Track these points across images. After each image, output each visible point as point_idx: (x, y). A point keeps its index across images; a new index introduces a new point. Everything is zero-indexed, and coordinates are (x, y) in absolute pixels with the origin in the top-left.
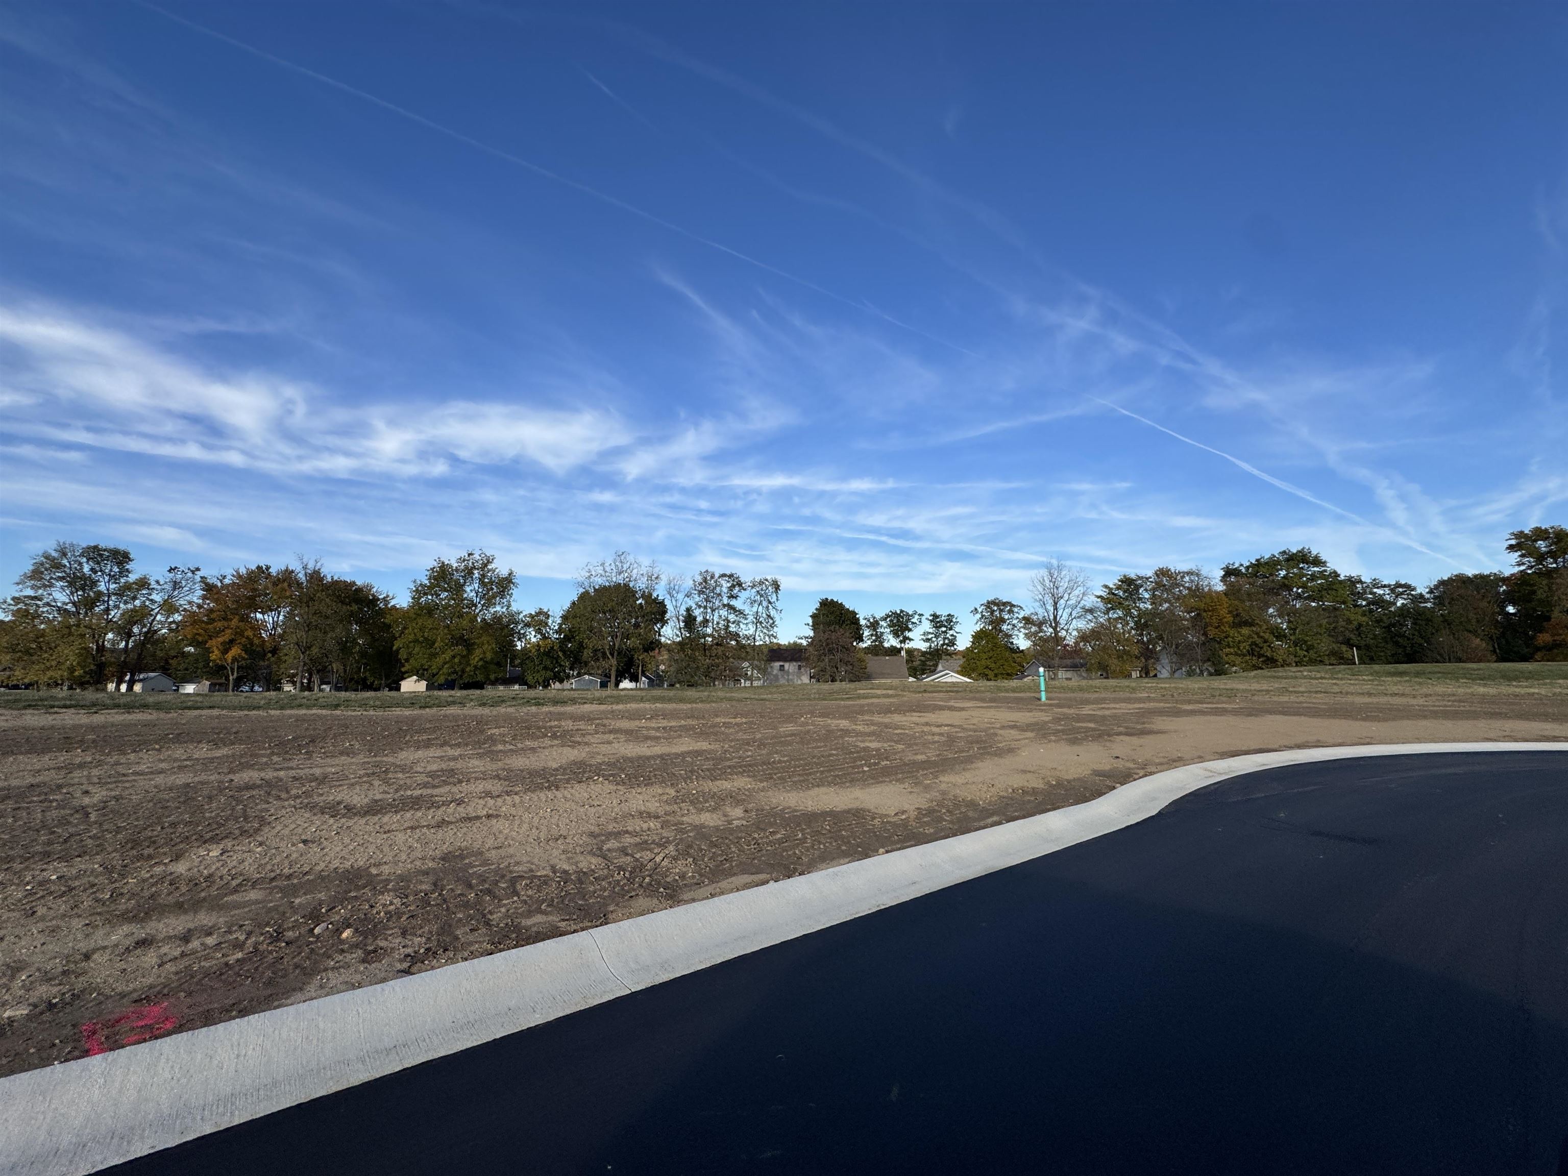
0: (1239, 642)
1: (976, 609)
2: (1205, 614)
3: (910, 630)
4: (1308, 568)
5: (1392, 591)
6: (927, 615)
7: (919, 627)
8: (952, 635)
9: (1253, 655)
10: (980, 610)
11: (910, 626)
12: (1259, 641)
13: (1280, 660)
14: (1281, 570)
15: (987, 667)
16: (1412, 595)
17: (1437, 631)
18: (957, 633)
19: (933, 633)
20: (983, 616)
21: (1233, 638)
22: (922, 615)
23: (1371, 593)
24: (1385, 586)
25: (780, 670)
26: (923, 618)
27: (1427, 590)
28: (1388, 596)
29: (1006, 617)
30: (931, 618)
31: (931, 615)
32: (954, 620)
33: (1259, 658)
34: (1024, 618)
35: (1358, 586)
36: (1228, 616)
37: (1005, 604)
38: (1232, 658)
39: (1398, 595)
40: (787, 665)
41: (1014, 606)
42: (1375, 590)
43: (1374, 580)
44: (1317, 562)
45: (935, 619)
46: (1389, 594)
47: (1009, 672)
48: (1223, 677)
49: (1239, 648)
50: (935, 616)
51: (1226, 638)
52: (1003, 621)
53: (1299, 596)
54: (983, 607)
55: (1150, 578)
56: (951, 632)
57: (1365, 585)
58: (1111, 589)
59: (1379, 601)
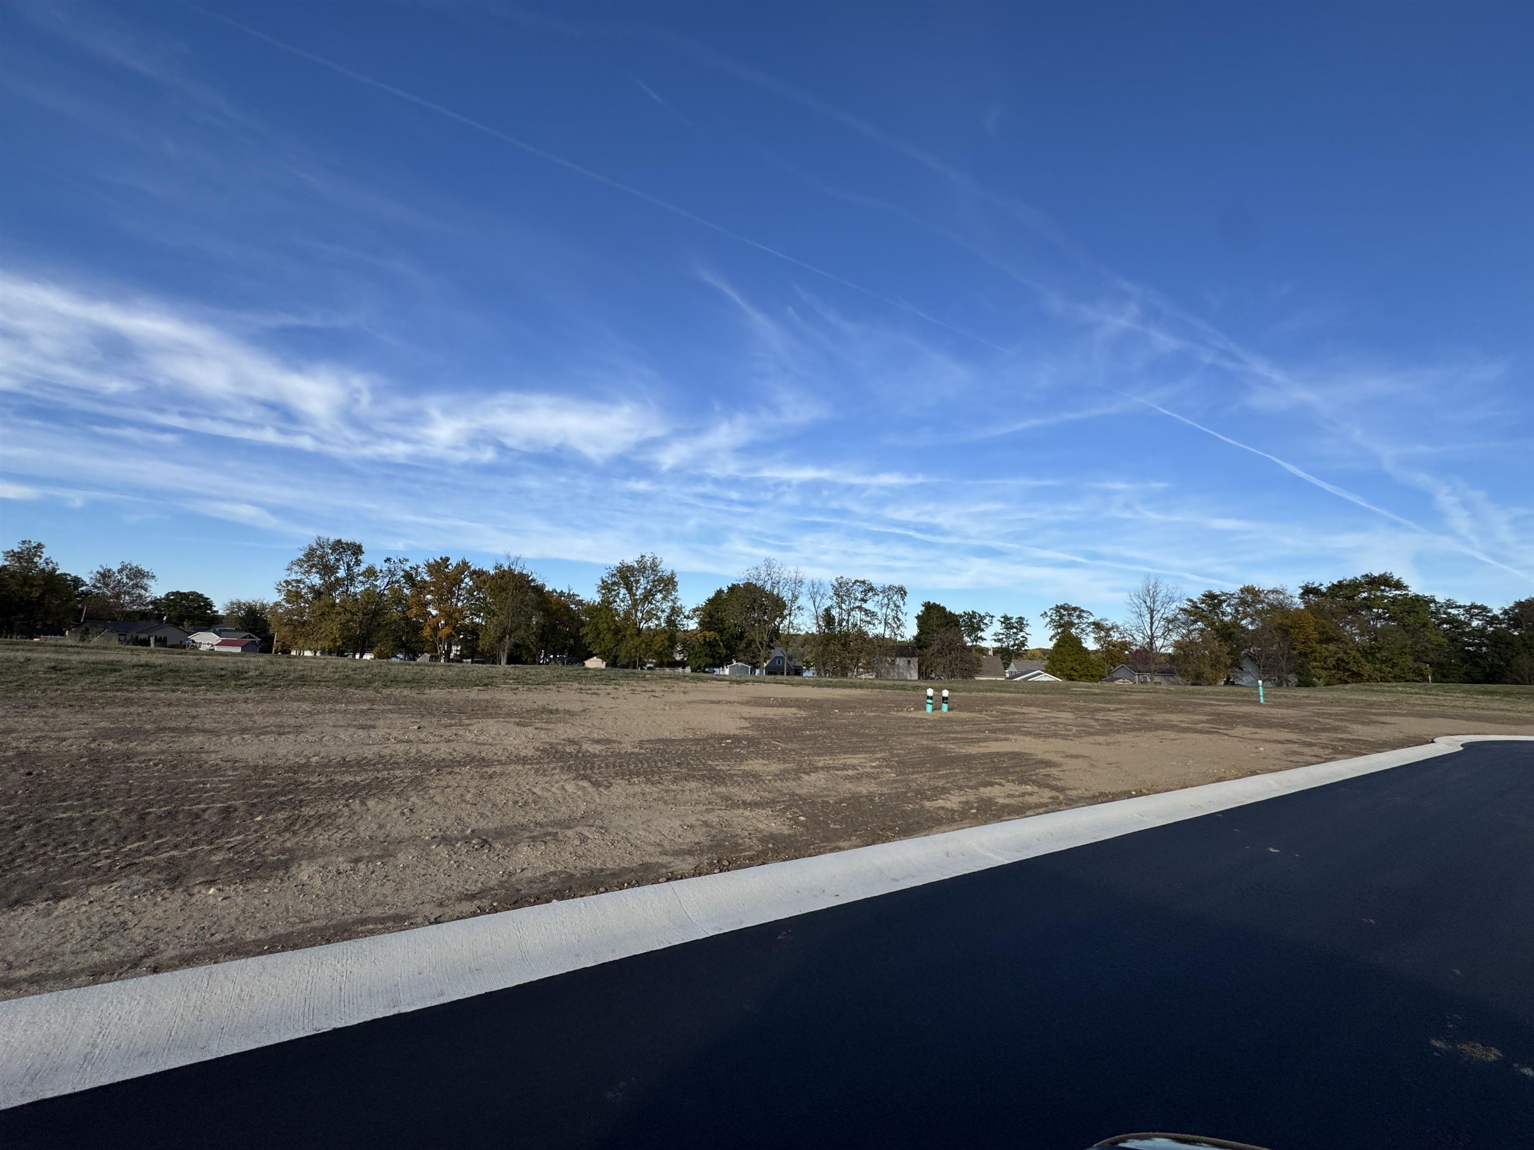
0: (1326, 657)
1: (1046, 613)
2: (1292, 630)
3: (982, 630)
4: (1390, 591)
5: (1468, 612)
6: (998, 616)
7: (990, 628)
8: (1023, 637)
9: (1339, 669)
10: (1049, 614)
11: (983, 626)
12: (1345, 657)
13: (1366, 675)
14: (1364, 592)
15: (1072, 669)
16: (1488, 617)
17: (1517, 654)
18: (1027, 634)
19: (1003, 634)
20: (1052, 619)
21: (1320, 653)
22: (993, 617)
23: (1445, 613)
24: (1460, 607)
26: (995, 620)
27: (1501, 612)
28: (1461, 616)
29: (1076, 621)
30: (1002, 620)
31: (1002, 617)
32: (1025, 622)
33: (1344, 672)
34: (1094, 623)
35: (1431, 605)
36: (1315, 633)
37: (1075, 609)
38: (1320, 671)
39: (1472, 616)
40: (898, 659)
41: (1083, 611)
42: (1449, 610)
44: (1398, 585)
45: (1006, 621)
46: (1463, 615)
47: (1094, 673)
48: (1311, 688)
49: (1325, 663)
50: (1006, 618)
51: (1312, 652)
52: (1072, 624)
53: (1379, 617)
54: (1052, 611)
55: (1235, 594)
56: (1022, 634)
57: (1438, 605)
58: (1194, 603)
59: (1452, 621)
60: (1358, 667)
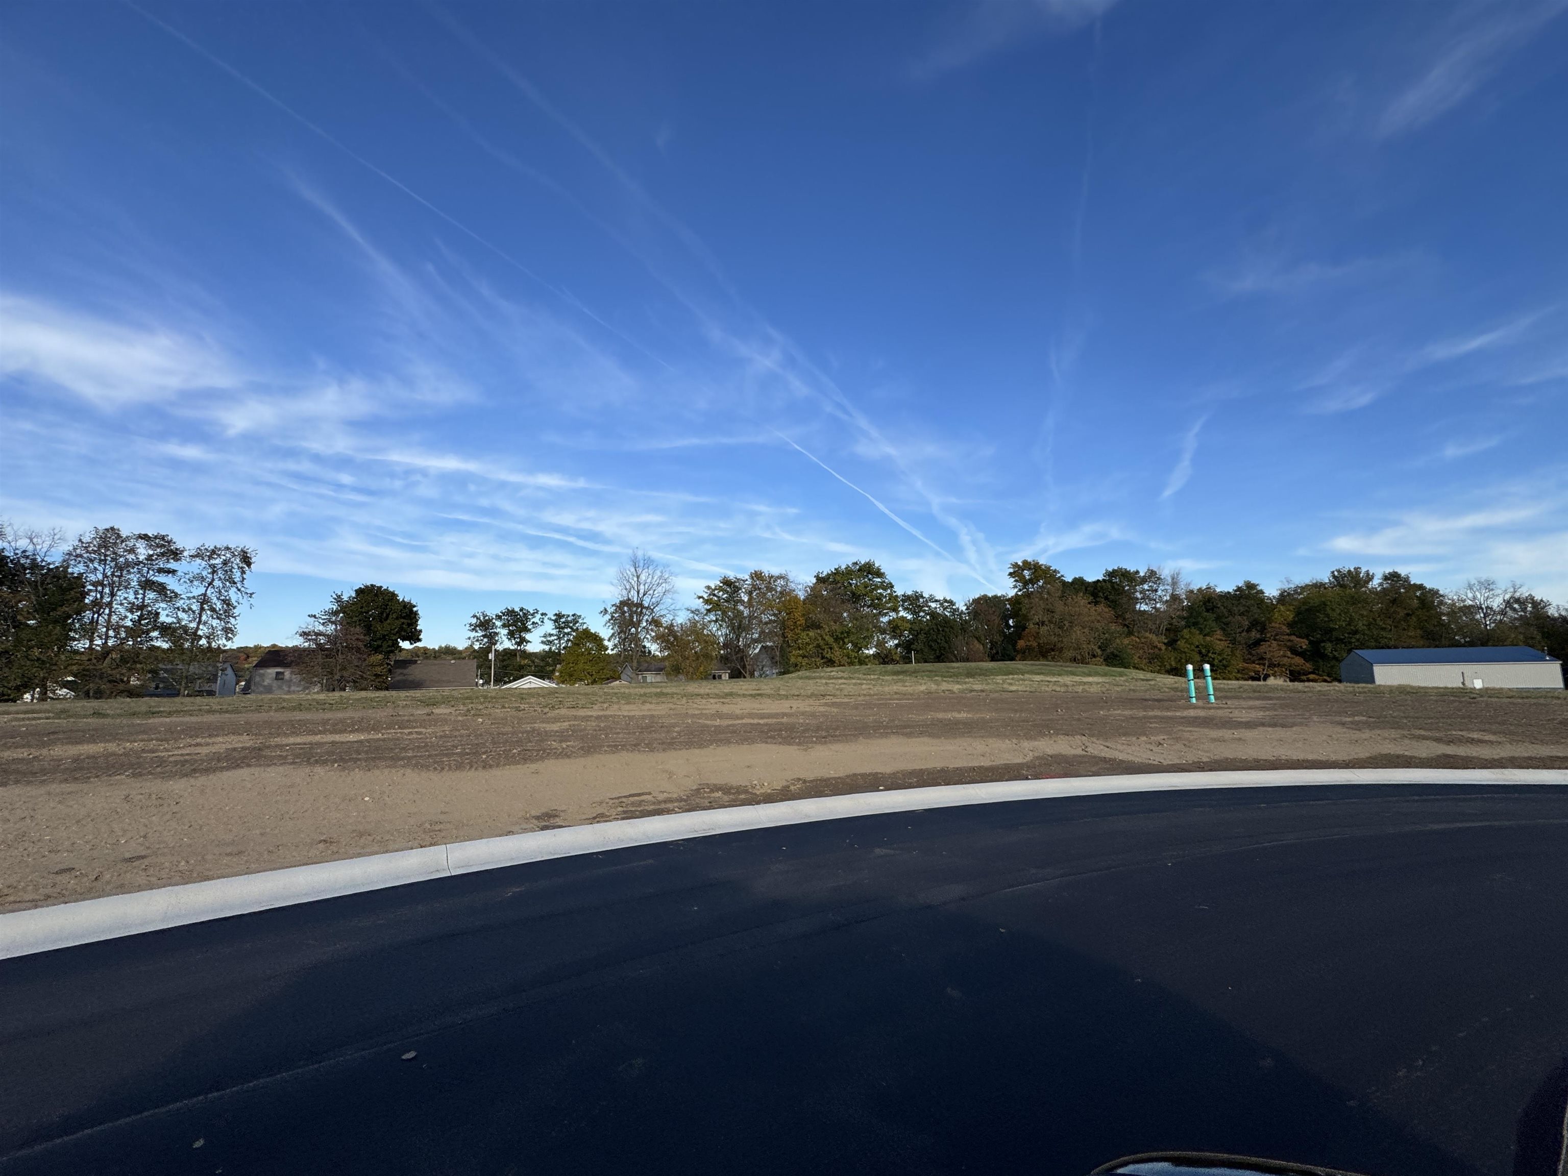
0: (808, 643)
3: (529, 631)
4: (872, 578)
5: (941, 604)
6: (551, 614)
7: (539, 628)
9: (816, 656)
11: (530, 627)
12: (821, 643)
14: (852, 579)
16: (954, 609)
19: (554, 635)
21: (803, 639)
22: (544, 614)
25: (276, 679)
26: (546, 618)
27: (963, 604)
28: (938, 609)
30: (554, 618)
31: (555, 615)
32: (580, 621)
33: (820, 658)
34: (656, 621)
36: (802, 619)
37: (637, 605)
39: (944, 608)
40: (287, 673)
41: (645, 607)
42: (930, 604)
43: (931, 595)
44: (879, 574)
45: (559, 619)
50: (559, 616)
52: (636, 623)
54: (612, 607)
55: (747, 580)
57: (925, 599)
58: (713, 590)
59: (932, 613)
60: (832, 653)
